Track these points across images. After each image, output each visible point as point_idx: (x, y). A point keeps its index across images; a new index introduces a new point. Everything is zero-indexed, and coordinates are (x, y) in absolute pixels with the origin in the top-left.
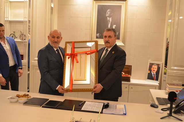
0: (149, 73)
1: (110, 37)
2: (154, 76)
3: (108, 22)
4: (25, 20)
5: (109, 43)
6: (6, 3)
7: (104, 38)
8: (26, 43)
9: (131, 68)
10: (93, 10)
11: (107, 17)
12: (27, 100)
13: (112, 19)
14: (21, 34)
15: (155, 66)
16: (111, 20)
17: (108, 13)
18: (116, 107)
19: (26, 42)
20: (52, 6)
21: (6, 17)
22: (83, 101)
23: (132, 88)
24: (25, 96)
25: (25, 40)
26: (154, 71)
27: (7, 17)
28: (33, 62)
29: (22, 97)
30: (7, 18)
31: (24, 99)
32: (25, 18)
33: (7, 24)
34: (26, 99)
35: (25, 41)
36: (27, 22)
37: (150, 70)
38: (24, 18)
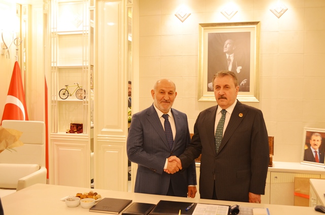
0: (306, 150)
1: (226, 87)
2: (316, 154)
3: (228, 62)
4: (85, 65)
5: (226, 98)
6: (52, 39)
7: (215, 90)
8: (86, 104)
9: (273, 141)
10: (200, 42)
11: (225, 53)
12: (96, 202)
13: (234, 56)
14: (78, 88)
15: (317, 136)
16: (232, 59)
17: (226, 46)
18: (252, 212)
19: (87, 102)
20: (130, 39)
21: (52, 61)
22: (192, 203)
23: (276, 177)
24: (92, 195)
25: (85, 98)
26: (315, 145)
27: (55, 61)
28: (99, 135)
29: (87, 197)
30: (55, 63)
31: (91, 202)
32: (85, 62)
33: (55, 73)
34: (94, 200)
35: (85, 100)
36: (87, 68)
37: (308, 144)
38: (83, 61)
